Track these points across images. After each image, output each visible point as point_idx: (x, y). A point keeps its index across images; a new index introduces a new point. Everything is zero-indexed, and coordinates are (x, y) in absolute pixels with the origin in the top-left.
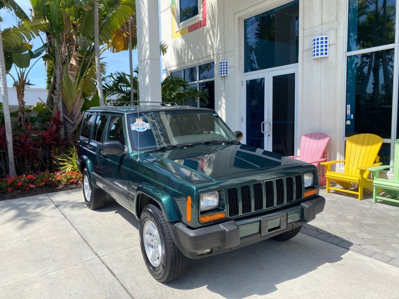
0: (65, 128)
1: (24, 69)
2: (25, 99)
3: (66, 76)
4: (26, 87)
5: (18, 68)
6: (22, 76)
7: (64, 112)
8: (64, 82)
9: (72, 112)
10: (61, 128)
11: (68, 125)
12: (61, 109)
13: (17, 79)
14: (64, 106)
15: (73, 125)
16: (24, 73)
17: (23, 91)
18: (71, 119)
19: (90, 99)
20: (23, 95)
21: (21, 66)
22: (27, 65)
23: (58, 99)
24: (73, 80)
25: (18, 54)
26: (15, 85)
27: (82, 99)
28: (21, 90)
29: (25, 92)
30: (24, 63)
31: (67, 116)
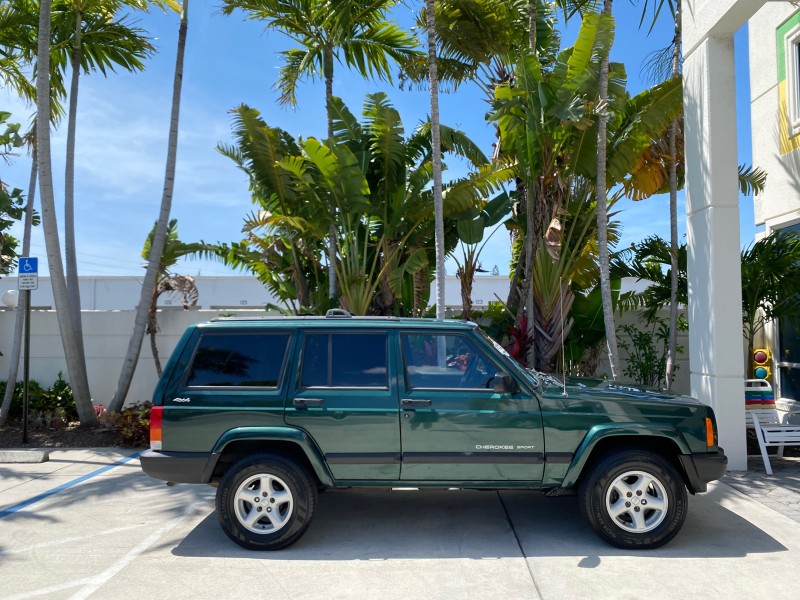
0: (537, 349)
1: (474, 245)
2: (473, 297)
3: (542, 252)
4: (476, 274)
5: (465, 245)
6: (471, 257)
7: (536, 319)
8: (539, 263)
9: (551, 320)
10: (529, 349)
11: (542, 344)
12: (531, 315)
13: (463, 263)
14: (537, 308)
15: (552, 344)
16: (473, 253)
17: (470, 283)
18: (548, 332)
19: (586, 295)
20: (470, 290)
21: (469, 241)
22: (479, 237)
23: (526, 295)
24: (554, 257)
25: (466, 221)
26: (460, 273)
27: (569, 295)
28: (468, 282)
29: (473, 284)
30: (475, 236)
31: (541, 327)
